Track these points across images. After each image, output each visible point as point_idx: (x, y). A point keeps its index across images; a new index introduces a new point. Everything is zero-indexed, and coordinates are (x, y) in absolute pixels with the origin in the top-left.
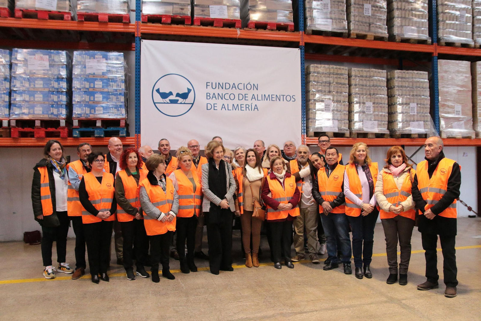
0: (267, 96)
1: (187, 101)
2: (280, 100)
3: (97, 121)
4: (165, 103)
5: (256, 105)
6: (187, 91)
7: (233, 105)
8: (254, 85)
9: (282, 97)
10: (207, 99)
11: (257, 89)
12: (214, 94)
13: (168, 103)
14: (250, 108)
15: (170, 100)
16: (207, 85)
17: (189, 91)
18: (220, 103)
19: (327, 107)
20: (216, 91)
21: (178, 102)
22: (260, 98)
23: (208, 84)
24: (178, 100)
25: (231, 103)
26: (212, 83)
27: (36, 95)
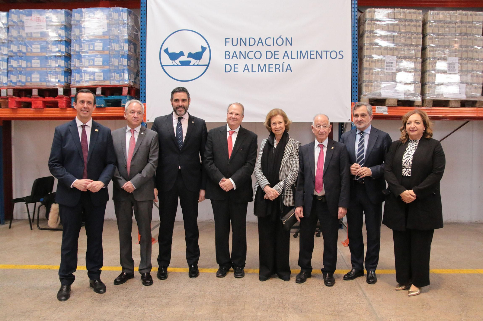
0: (304, 53)
1: (201, 62)
2: (322, 58)
3: (97, 88)
4: (174, 65)
5: (289, 65)
6: (200, 50)
7: (259, 65)
8: (286, 38)
9: (324, 53)
10: (226, 59)
11: (291, 45)
12: (235, 52)
13: (178, 65)
14: (281, 68)
15: (180, 62)
16: (226, 42)
17: (204, 49)
18: (241, 63)
19: (389, 66)
20: (238, 49)
21: (190, 64)
22: (294, 56)
23: (227, 40)
24: (190, 62)
25: (256, 63)
26: (232, 38)
27: (33, 61)
